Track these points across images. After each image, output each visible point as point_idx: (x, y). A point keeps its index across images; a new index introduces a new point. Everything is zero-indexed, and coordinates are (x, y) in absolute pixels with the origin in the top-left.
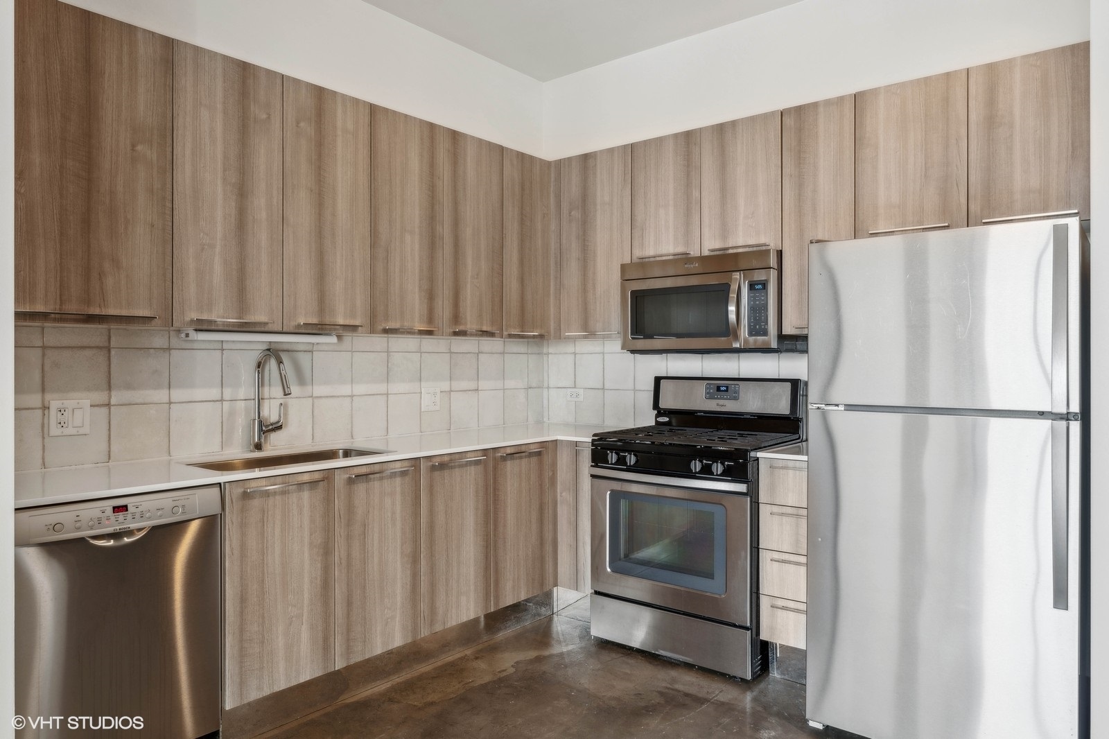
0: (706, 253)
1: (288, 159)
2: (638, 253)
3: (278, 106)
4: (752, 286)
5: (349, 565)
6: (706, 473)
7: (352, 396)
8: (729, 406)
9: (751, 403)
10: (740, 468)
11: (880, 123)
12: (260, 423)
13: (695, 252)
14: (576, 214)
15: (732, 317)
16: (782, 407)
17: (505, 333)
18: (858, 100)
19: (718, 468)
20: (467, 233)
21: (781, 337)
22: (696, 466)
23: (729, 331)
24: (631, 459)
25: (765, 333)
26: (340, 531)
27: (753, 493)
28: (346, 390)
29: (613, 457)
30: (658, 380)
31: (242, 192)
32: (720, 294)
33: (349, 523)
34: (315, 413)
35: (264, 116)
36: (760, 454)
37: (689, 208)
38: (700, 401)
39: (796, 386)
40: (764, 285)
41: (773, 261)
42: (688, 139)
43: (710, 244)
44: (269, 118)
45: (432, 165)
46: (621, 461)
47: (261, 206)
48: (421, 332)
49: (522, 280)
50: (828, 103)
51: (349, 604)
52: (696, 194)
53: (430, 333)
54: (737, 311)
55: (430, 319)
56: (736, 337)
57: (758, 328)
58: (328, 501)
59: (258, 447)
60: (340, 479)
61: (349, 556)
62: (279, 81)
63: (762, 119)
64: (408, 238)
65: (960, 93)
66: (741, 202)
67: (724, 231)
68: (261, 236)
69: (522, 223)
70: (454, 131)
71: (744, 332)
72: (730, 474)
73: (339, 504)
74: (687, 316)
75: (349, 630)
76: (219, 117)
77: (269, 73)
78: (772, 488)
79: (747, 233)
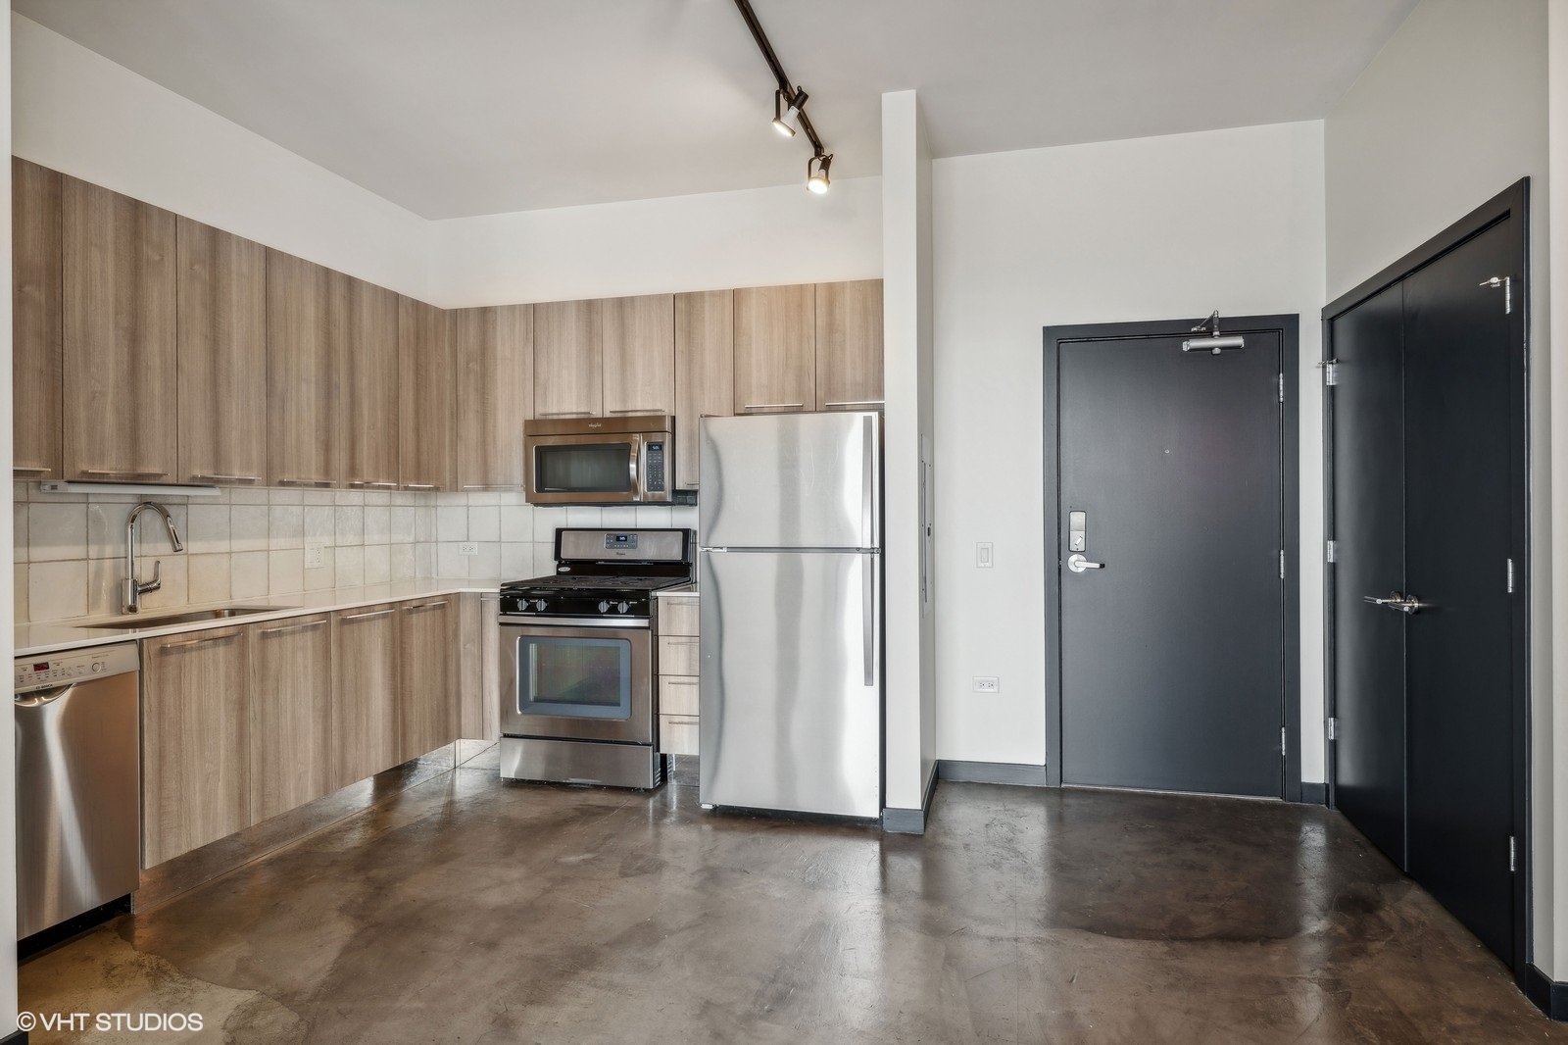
0: (607, 415)
1: (182, 302)
2: (540, 410)
3: (172, 247)
4: (650, 447)
5: (263, 720)
6: (613, 612)
7: (230, 553)
8: (629, 555)
9: (649, 551)
10: (642, 607)
11: (753, 316)
12: (135, 583)
13: (597, 413)
14: (474, 366)
15: (633, 473)
16: (675, 553)
17: (401, 485)
18: (737, 296)
19: (623, 607)
20: (363, 382)
21: (675, 492)
22: (603, 607)
23: (632, 487)
24: (541, 605)
25: (662, 488)
26: (253, 687)
27: (653, 628)
28: (223, 546)
29: (522, 604)
30: (559, 532)
31: (134, 338)
32: (624, 453)
33: (263, 679)
34: (190, 572)
35: (157, 258)
36: (659, 594)
37: (592, 370)
38: (599, 550)
39: (687, 534)
40: (661, 446)
41: (668, 426)
42: (590, 307)
43: (609, 406)
44: (162, 259)
45: (328, 312)
46: (531, 608)
47: (154, 352)
48: (318, 485)
49: (417, 430)
50: (713, 294)
51: (263, 759)
52: (597, 359)
53: (327, 485)
54: (638, 468)
55: (327, 469)
56: (636, 492)
57: (655, 483)
58: (243, 656)
59: (133, 609)
60: (253, 634)
61: (263, 711)
62: (172, 222)
63: (661, 298)
64: (304, 387)
65: (810, 302)
66: (639, 369)
67: (624, 395)
68: (155, 385)
69: (417, 373)
70: (350, 277)
71: (643, 487)
72: (633, 612)
73: (253, 658)
75: (263, 786)
76: (110, 257)
77: (162, 212)
78: (669, 621)
79: (645, 399)
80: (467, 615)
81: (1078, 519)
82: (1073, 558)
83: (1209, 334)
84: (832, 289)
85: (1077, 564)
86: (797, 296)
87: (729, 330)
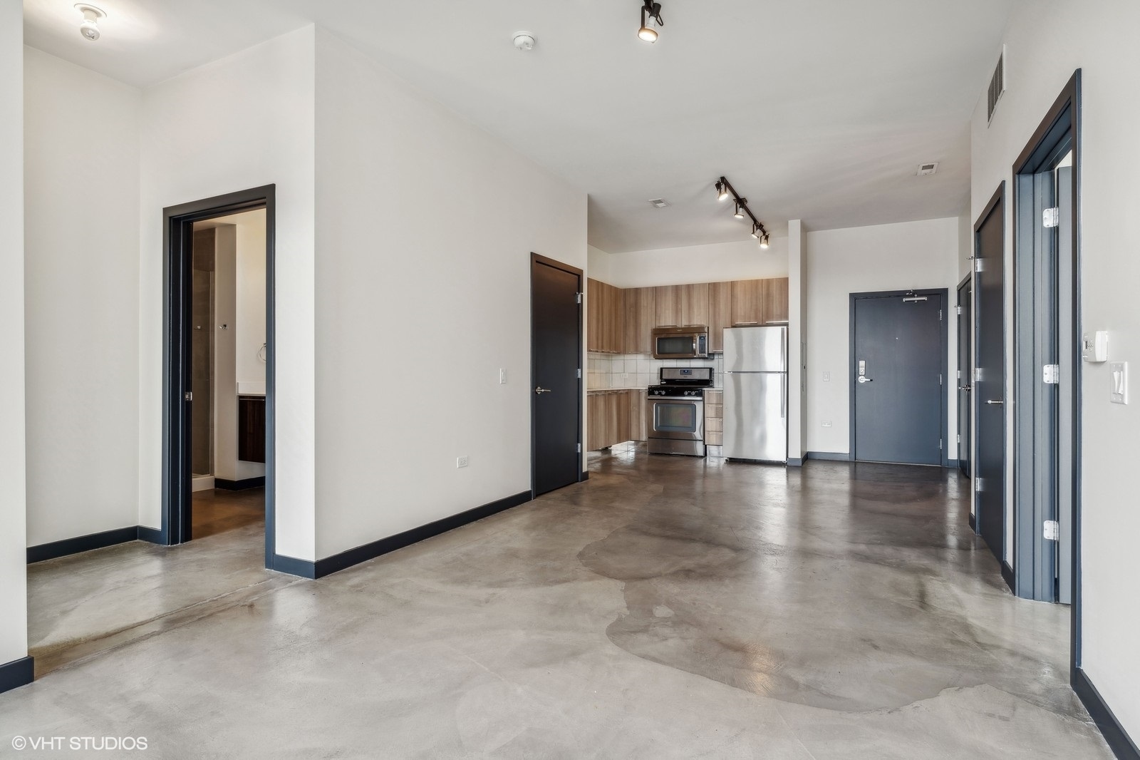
0: (683, 326)
2: (658, 325)
4: (700, 338)
6: (689, 395)
8: (689, 377)
9: (696, 376)
10: (701, 394)
11: (739, 292)
13: (679, 326)
14: (633, 309)
15: (694, 347)
16: (707, 377)
17: (611, 352)
18: (733, 284)
19: (693, 393)
20: (604, 317)
21: (709, 354)
22: (686, 393)
23: (694, 352)
24: (664, 393)
25: (705, 353)
27: (703, 400)
29: (657, 392)
30: (662, 369)
32: (691, 340)
36: (705, 389)
37: (677, 311)
38: (678, 376)
39: (711, 370)
40: (704, 338)
41: (706, 330)
42: (677, 289)
43: (684, 323)
45: (598, 295)
46: (660, 394)
50: (723, 283)
52: (680, 306)
54: (696, 346)
56: (695, 354)
57: (702, 351)
63: (704, 285)
65: (760, 286)
66: (695, 310)
67: (690, 319)
71: (698, 352)
72: (697, 395)
74: (678, 346)
78: (709, 398)
79: (698, 321)
80: (634, 398)
81: (862, 363)
82: (860, 378)
83: (913, 296)
84: (769, 282)
85: (862, 380)
86: (755, 284)
87: (729, 296)
